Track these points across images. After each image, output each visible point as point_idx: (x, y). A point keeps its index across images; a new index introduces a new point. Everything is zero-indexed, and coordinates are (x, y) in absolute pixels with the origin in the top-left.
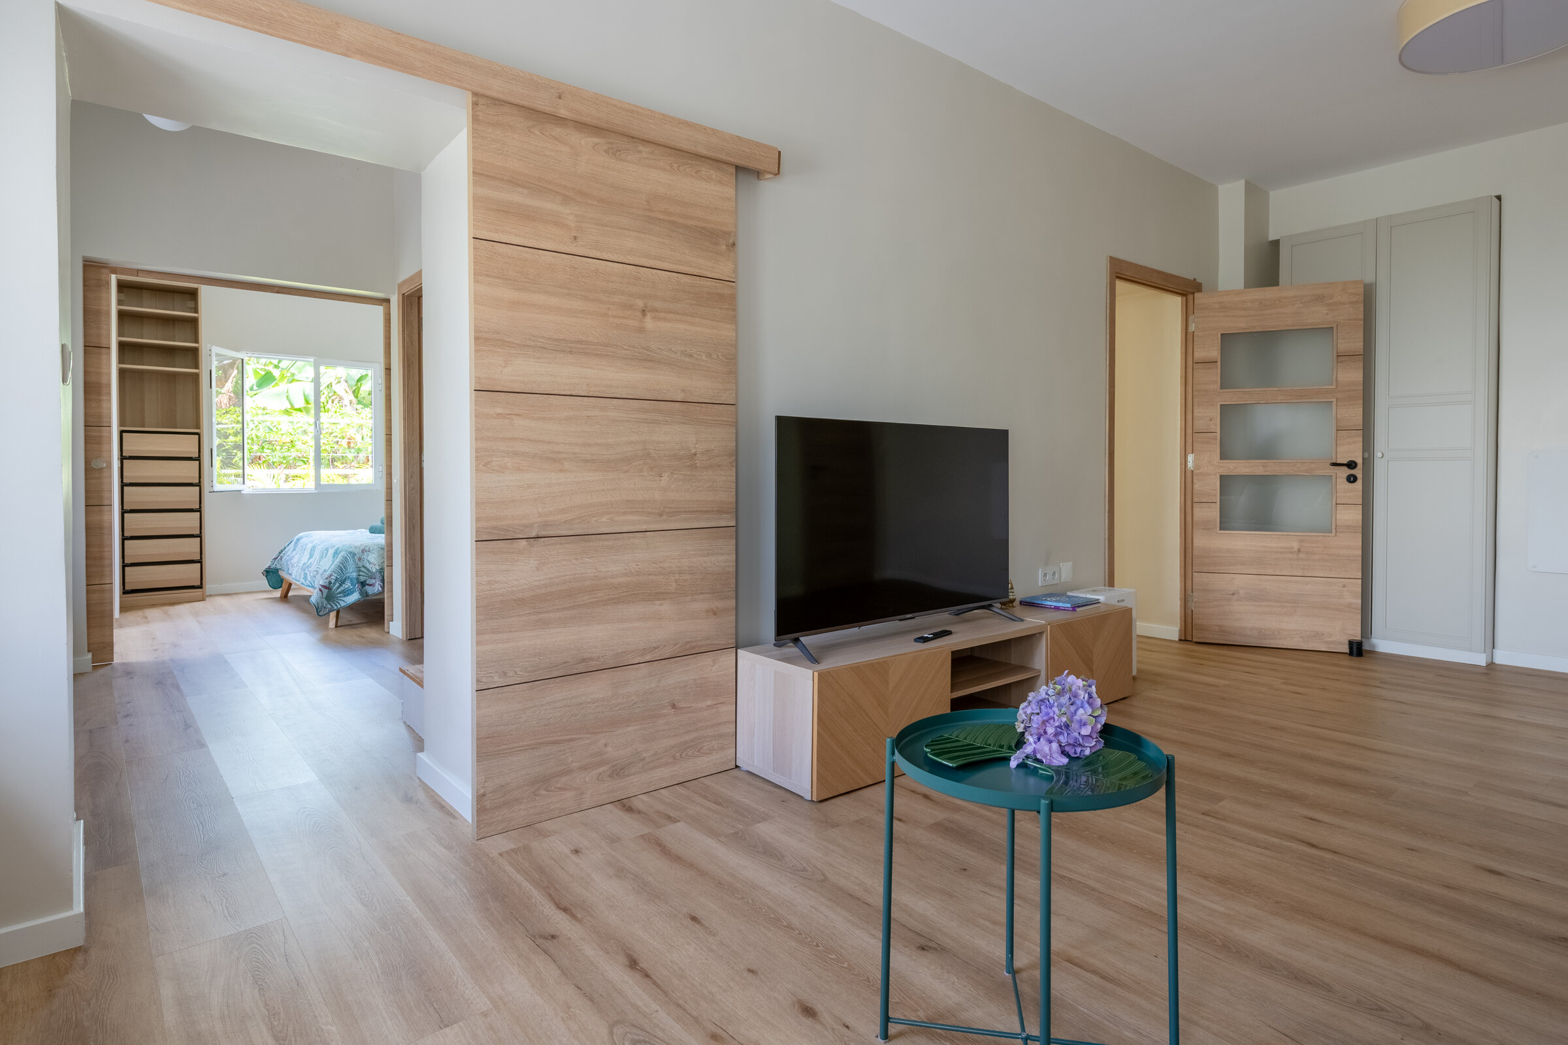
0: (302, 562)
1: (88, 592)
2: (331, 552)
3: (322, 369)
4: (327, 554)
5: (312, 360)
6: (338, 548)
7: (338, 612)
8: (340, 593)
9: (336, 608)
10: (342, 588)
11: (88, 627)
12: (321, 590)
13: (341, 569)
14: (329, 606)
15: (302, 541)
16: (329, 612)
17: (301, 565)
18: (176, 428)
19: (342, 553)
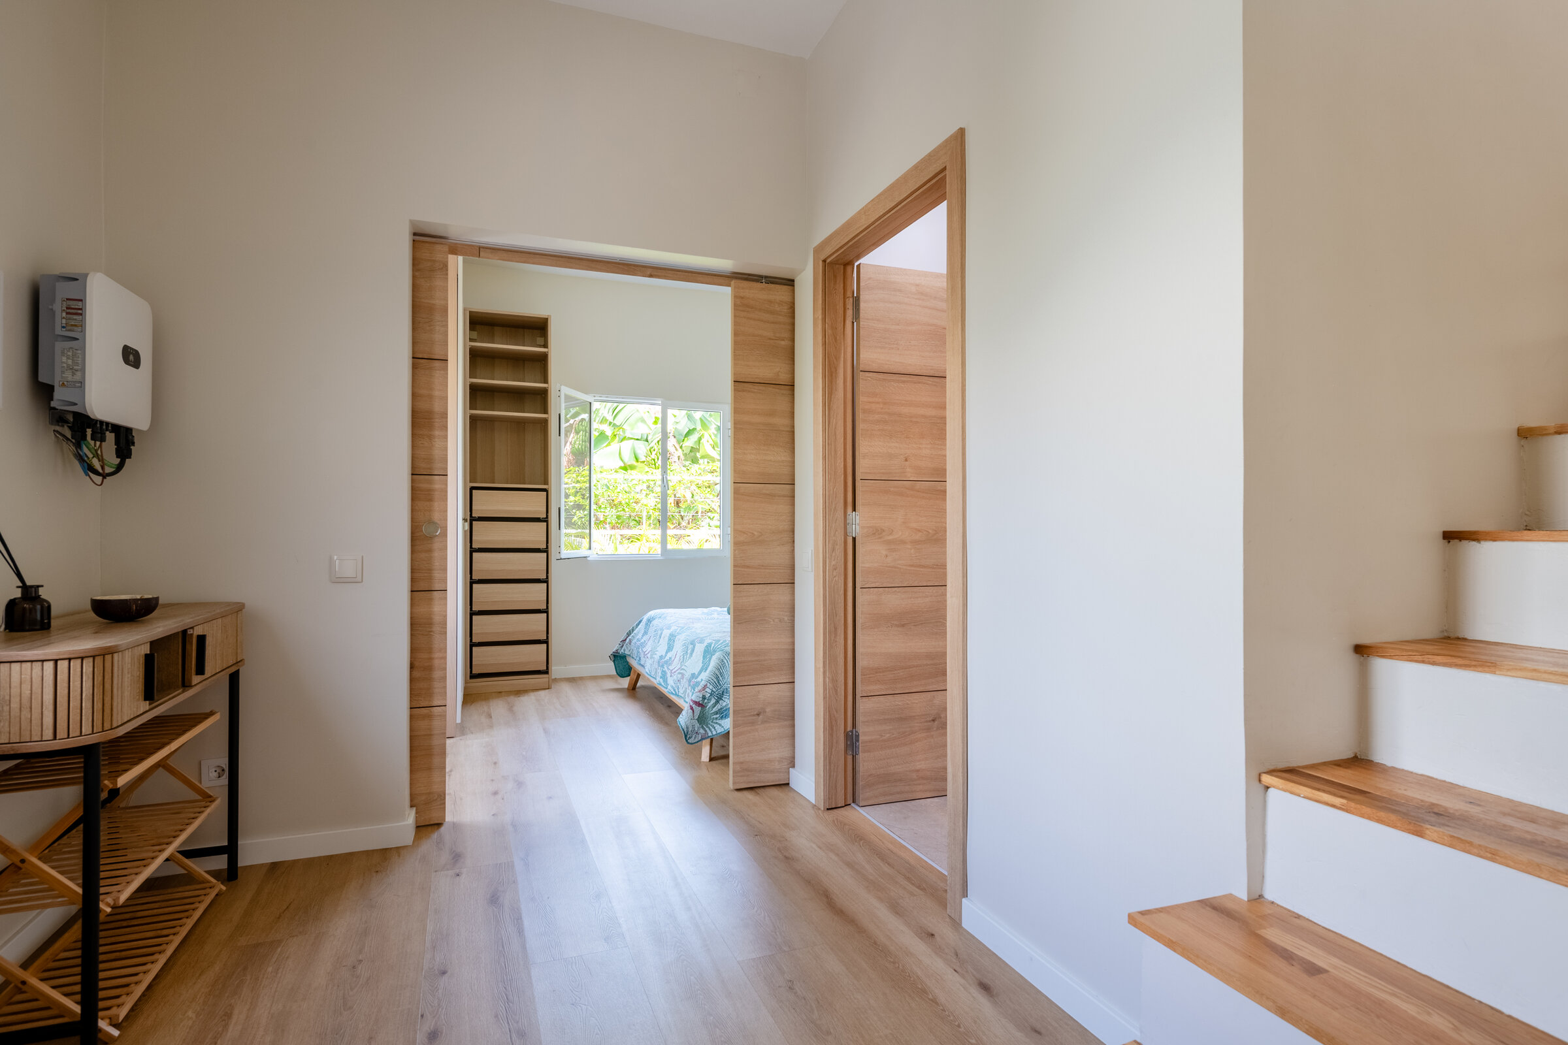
0: (659, 654)
1: (412, 718)
2: (700, 649)
3: (670, 412)
4: (693, 650)
5: (660, 402)
6: (709, 645)
7: (712, 739)
8: (716, 713)
9: (710, 734)
10: (718, 707)
11: (412, 771)
12: (692, 708)
13: (717, 678)
14: (702, 731)
15: (654, 622)
16: (702, 739)
17: (657, 657)
18: (525, 484)
19: (717, 654)
